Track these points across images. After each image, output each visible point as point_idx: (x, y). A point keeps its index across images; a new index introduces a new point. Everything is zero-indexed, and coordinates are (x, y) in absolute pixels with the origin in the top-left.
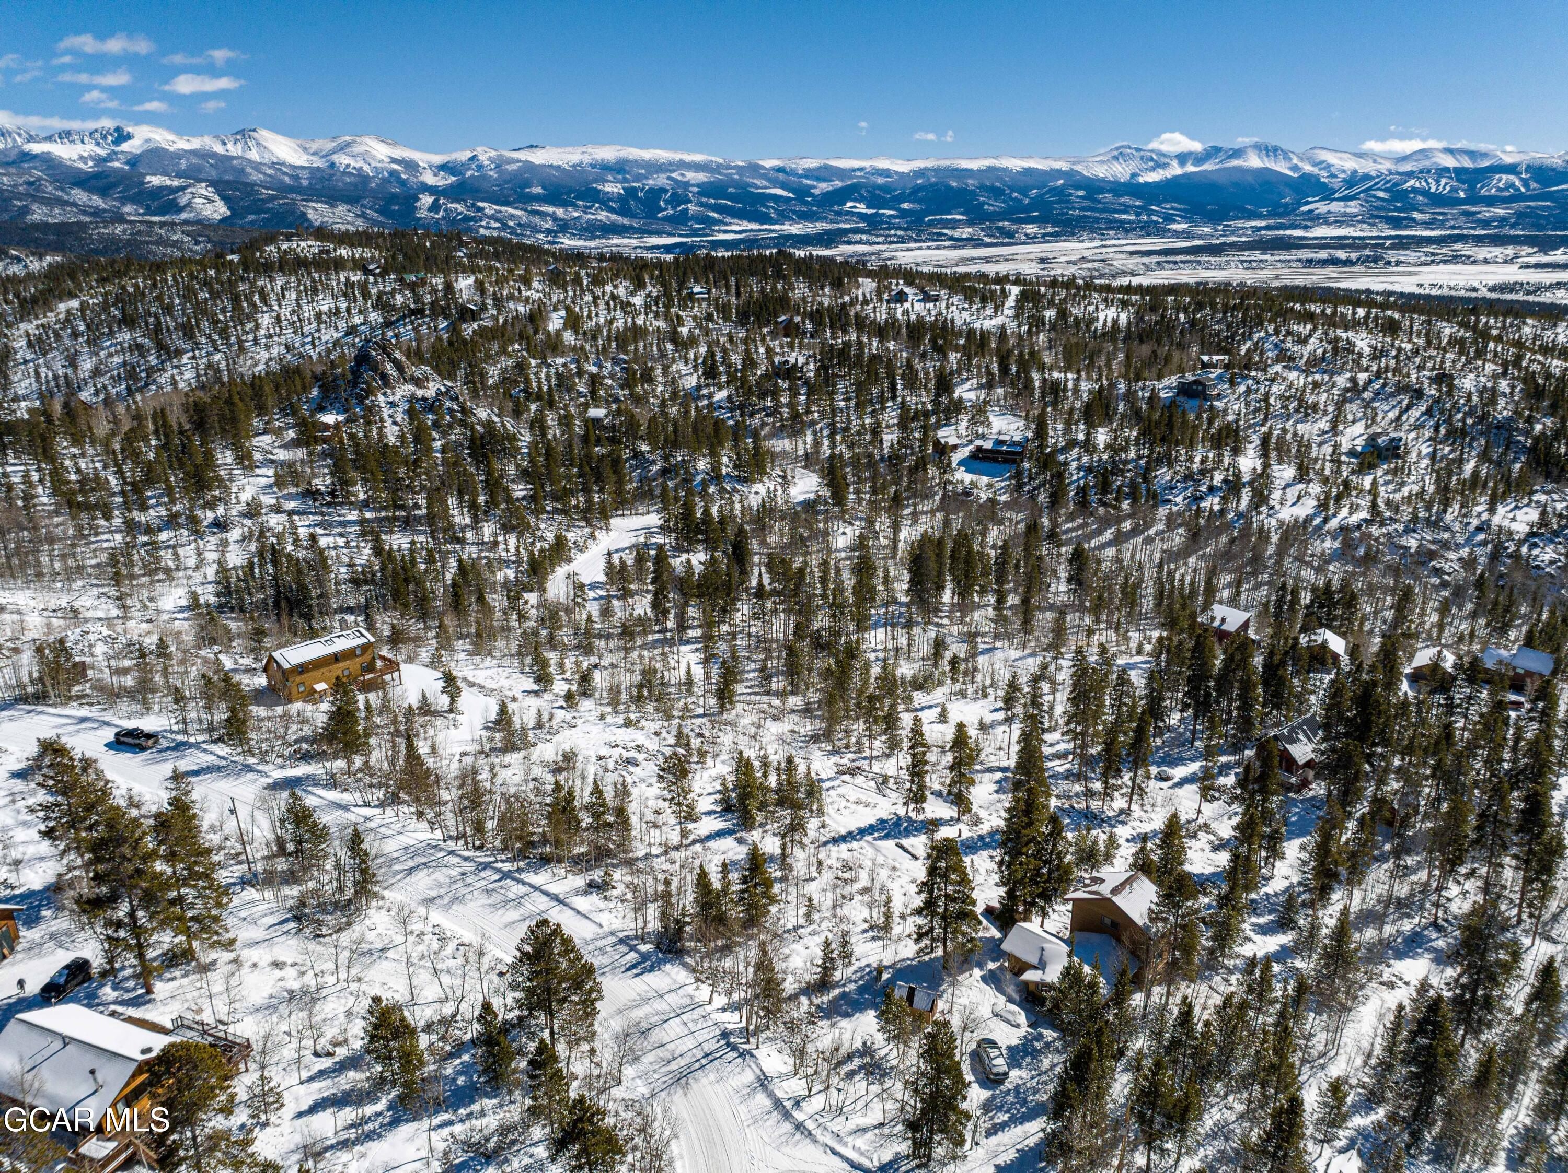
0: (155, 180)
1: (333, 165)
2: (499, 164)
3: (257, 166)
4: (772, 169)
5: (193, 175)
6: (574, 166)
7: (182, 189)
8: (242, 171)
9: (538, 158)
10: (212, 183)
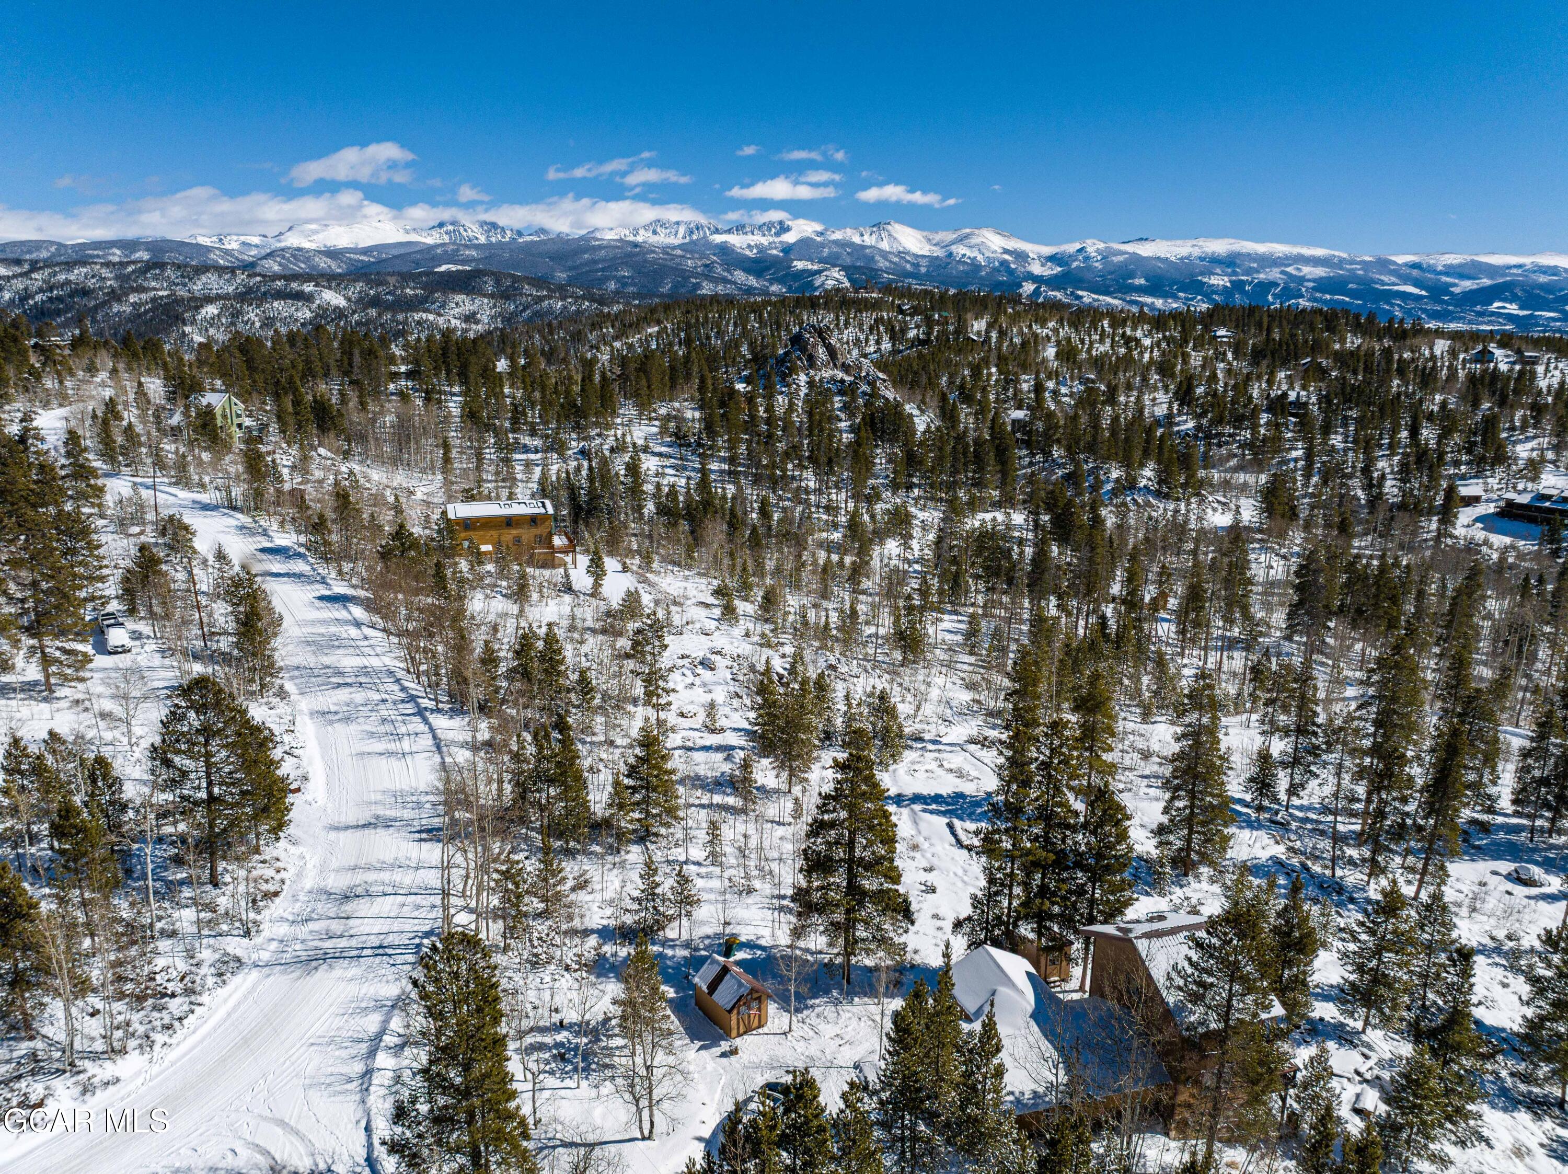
0: (799, 265)
1: (950, 254)
2: (1105, 256)
3: (885, 255)
4: (1406, 265)
5: (832, 261)
6: (1182, 259)
7: (819, 272)
8: (872, 259)
9: (1146, 250)
10: (844, 268)
